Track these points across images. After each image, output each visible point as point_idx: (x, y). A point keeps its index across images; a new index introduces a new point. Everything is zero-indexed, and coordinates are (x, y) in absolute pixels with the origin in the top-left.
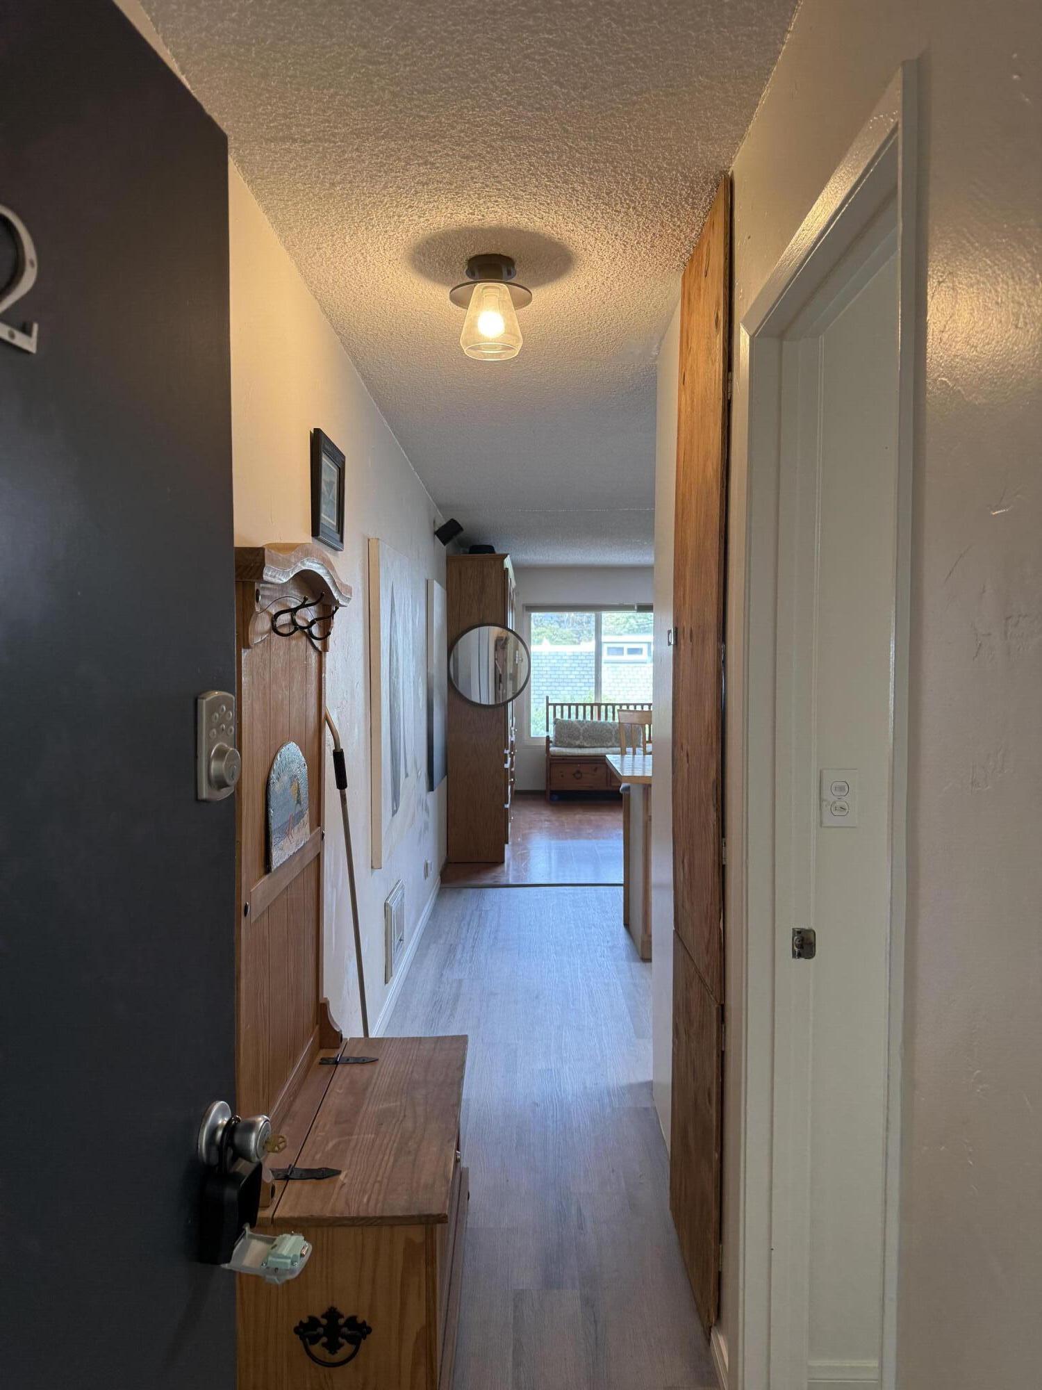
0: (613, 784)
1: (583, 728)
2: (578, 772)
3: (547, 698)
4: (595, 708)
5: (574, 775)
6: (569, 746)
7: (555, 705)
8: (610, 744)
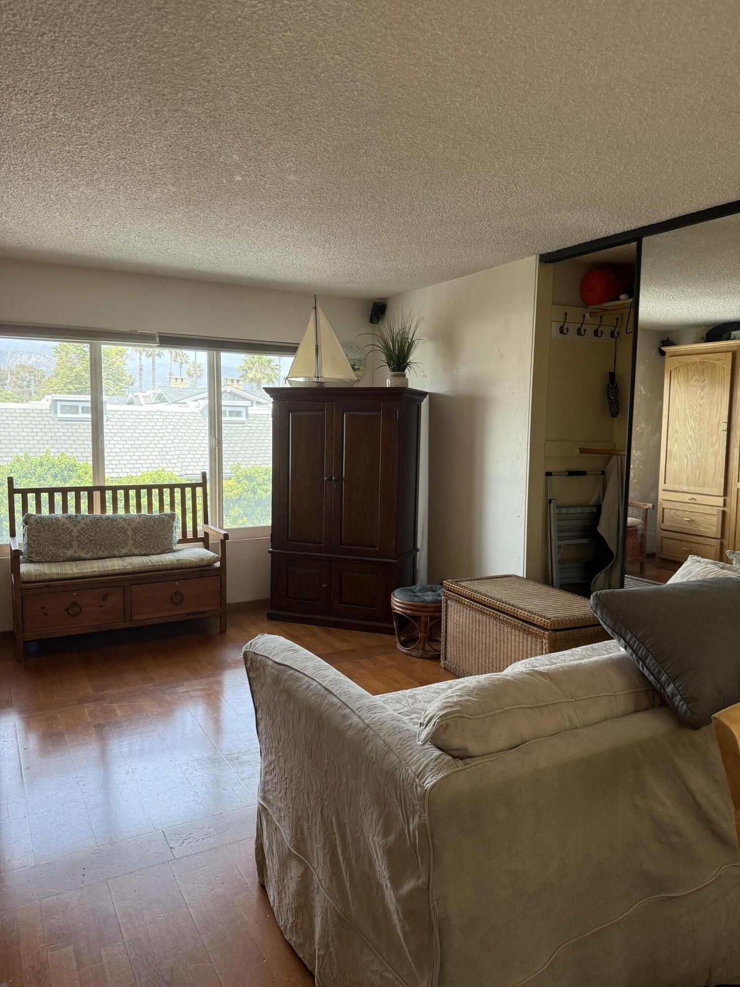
0: (135, 618)
1: (79, 527)
2: (75, 605)
3: (10, 481)
4: (97, 495)
5: (67, 610)
6: (55, 560)
7: (24, 492)
8: (124, 551)
